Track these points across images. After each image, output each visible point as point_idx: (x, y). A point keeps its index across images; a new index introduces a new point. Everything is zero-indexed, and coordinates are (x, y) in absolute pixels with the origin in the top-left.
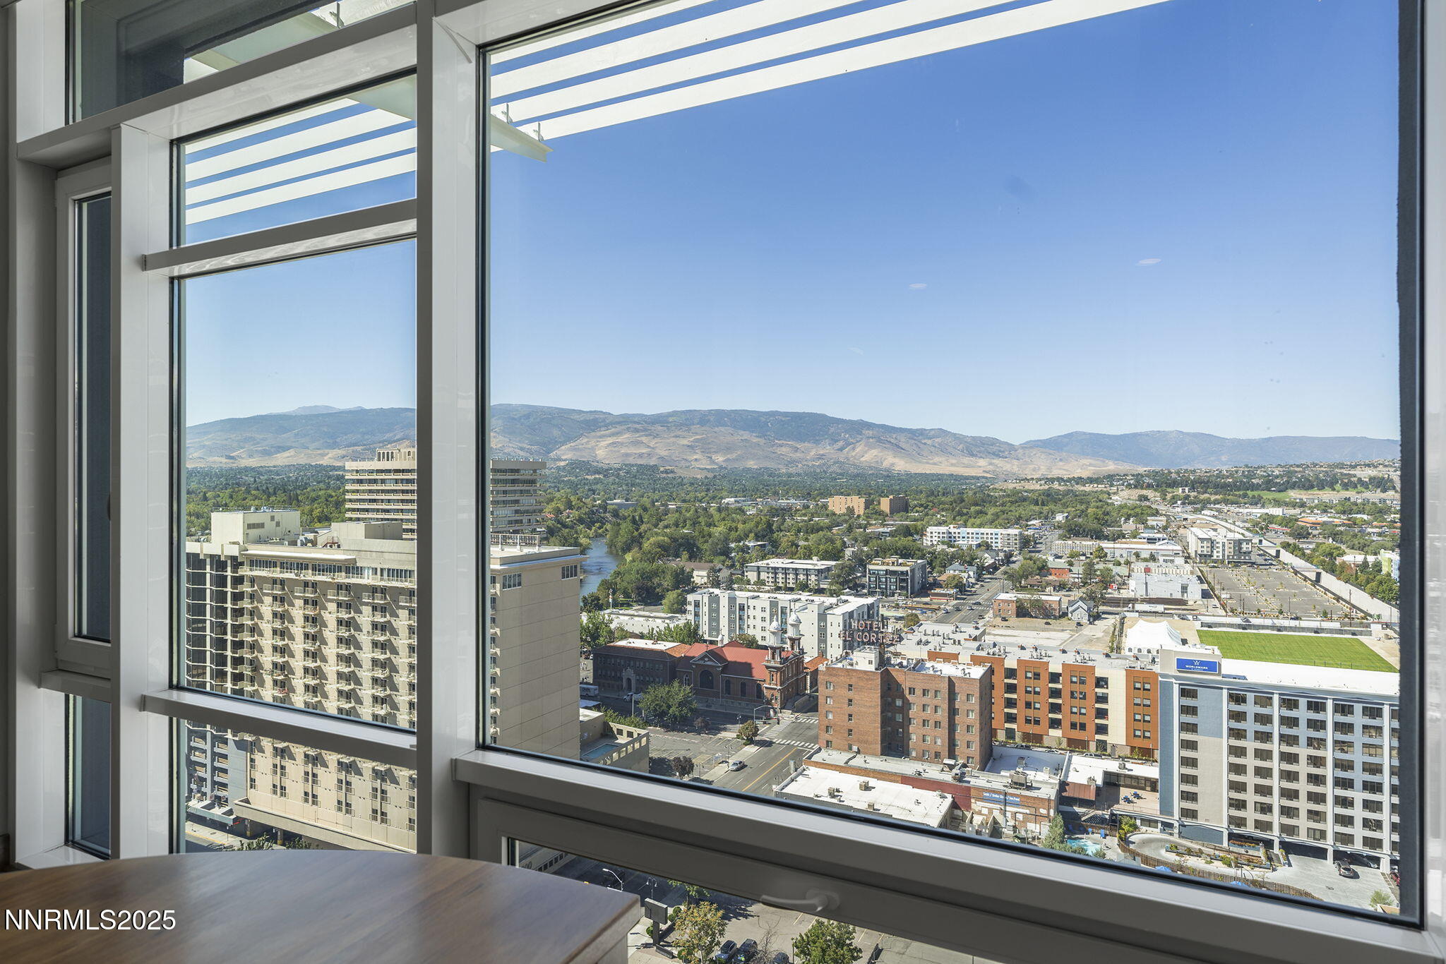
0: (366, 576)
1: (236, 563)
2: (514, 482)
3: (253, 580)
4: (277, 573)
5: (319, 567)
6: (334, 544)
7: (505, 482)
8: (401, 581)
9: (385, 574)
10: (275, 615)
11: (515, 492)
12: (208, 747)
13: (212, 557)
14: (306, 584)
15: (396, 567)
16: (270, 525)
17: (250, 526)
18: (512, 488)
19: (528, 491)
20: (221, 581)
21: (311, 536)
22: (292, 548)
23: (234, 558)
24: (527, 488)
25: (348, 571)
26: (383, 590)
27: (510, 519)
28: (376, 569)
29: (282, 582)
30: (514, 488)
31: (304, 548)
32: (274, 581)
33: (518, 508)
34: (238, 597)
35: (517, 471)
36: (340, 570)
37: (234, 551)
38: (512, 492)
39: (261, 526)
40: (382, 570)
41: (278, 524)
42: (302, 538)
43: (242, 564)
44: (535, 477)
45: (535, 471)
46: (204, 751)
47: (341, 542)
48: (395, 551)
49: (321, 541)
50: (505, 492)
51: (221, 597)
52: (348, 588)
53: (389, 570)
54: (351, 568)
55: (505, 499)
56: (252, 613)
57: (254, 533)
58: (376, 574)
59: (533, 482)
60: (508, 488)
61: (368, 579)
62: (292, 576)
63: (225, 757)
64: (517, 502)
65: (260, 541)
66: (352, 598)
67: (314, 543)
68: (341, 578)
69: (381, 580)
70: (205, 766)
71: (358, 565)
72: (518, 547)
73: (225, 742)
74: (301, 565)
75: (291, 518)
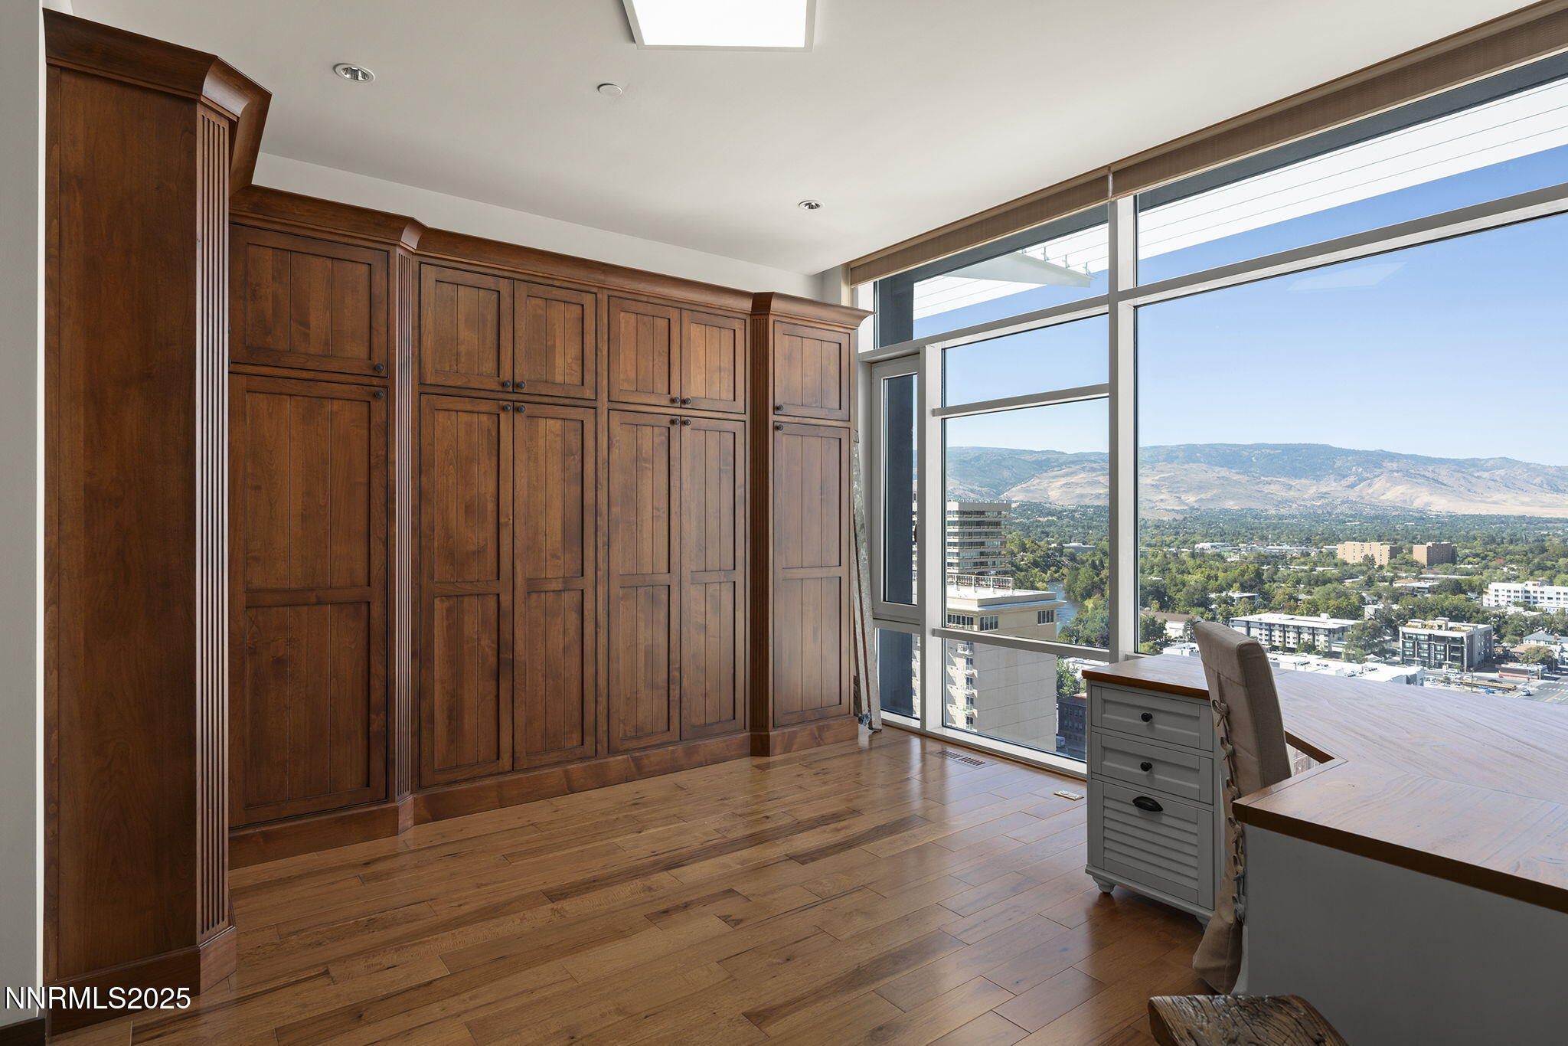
2: (979, 524)
7: (970, 524)
11: (980, 534)
18: (977, 530)
19: (992, 533)
24: (992, 530)
27: (976, 561)
30: (979, 530)
33: (983, 550)
35: (982, 513)
38: (977, 534)
44: (1001, 519)
45: (1000, 513)
50: (970, 534)
55: (971, 541)
59: (997, 524)
60: (974, 529)
64: (982, 544)
72: (992, 589)
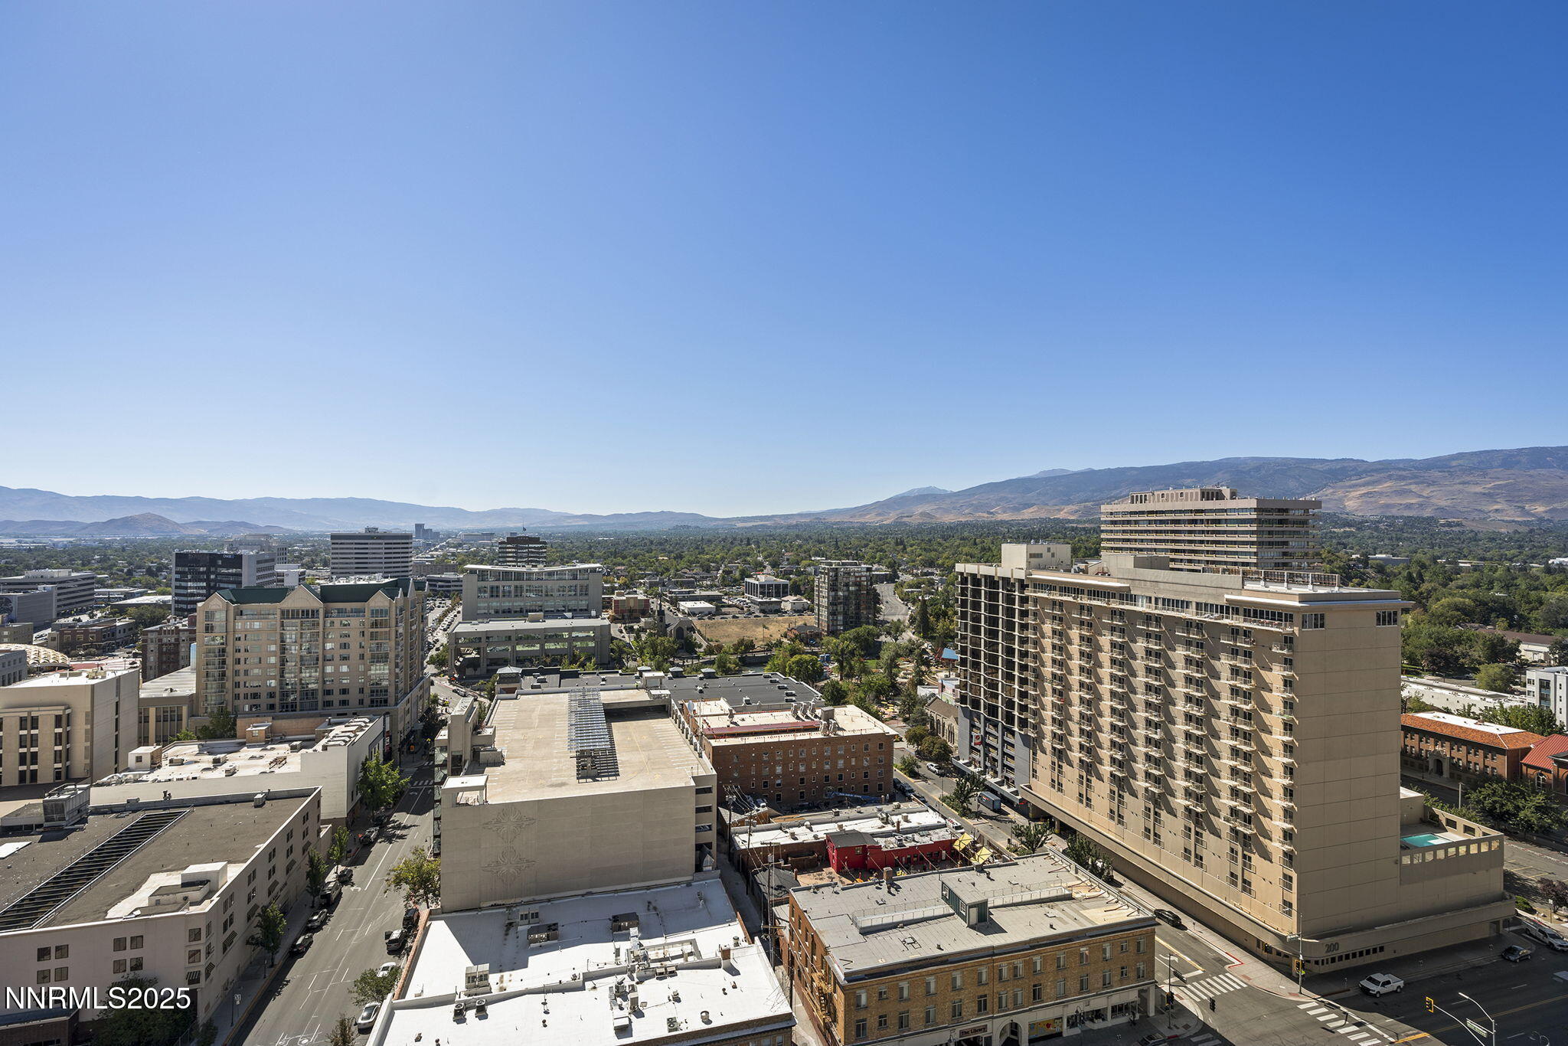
0: (1140, 603)
1: (1023, 586)
2: (1281, 522)
3: (1036, 601)
4: (1056, 596)
5: (1095, 592)
6: (1104, 573)
7: (1269, 522)
8: (1178, 611)
9: (1160, 602)
10: (1054, 632)
11: (1283, 532)
12: (999, 735)
13: (1003, 579)
14: (1082, 607)
15: (1172, 597)
16: (1047, 555)
17: (1032, 556)
18: (1277, 529)
19: (1298, 532)
20: (1010, 600)
21: (1082, 566)
22: (1067, 574)
23: (1021, 581)
24: (1297, 529)
25: (1121, 597)
26: (1158, 619)
27: (1277, 561)
28: (1150, 598)
29: (1061, 604)
30: (1281, 529)
31: (1077, 576)
32: (1054, 602)
33: (1286, 550)
34: (1024, 614)
35: (1286, 511)
36: (1114, 597)
37: (1021, 575)
38: (1278, 533)
39: (1040, 556)
40: (1157, 599)
41: (1053, 555)
42: (1075, 567)
43: (1027, 586)
44: (1307, 518)
45: (1306, 511)
46: (996, 738)
47: (1111, 572)
48: (1170, 581)
49: (1091, 570)
50: (1270, 533)
51: (1010, 612)
52: (1122, 613)
53: (1164, 599)
54: (1126, 595)
55: (1272, 540)
56: (1035, 628)
57: (1034, 561)
58: (1150, 602)
59: (1304, 523)
60: (1275, 528)
61: (1142, 607)
62: (1070, 599)
63: (1013, 746)
64: (1286, 543)
65: (1039, 568)
66: (1128, 624)
67: (1085, 572)
68: (1115, 605)
69: (1156, 608)
70: (997, 749)
71: (1132, 592)
72: (1311, 586)
73: (1013, 733)
74: (1077, 590)
75: (1064, 551)
